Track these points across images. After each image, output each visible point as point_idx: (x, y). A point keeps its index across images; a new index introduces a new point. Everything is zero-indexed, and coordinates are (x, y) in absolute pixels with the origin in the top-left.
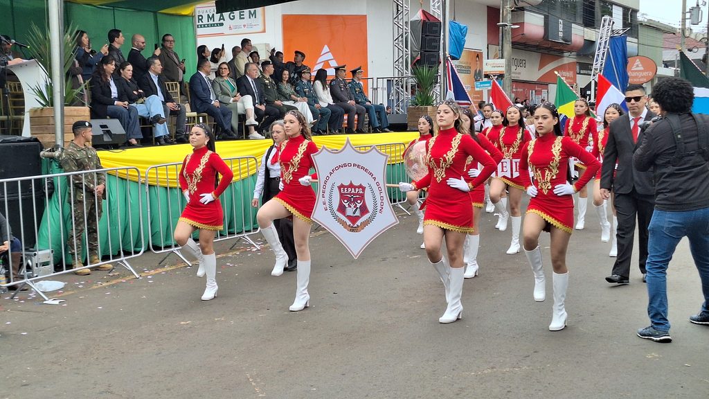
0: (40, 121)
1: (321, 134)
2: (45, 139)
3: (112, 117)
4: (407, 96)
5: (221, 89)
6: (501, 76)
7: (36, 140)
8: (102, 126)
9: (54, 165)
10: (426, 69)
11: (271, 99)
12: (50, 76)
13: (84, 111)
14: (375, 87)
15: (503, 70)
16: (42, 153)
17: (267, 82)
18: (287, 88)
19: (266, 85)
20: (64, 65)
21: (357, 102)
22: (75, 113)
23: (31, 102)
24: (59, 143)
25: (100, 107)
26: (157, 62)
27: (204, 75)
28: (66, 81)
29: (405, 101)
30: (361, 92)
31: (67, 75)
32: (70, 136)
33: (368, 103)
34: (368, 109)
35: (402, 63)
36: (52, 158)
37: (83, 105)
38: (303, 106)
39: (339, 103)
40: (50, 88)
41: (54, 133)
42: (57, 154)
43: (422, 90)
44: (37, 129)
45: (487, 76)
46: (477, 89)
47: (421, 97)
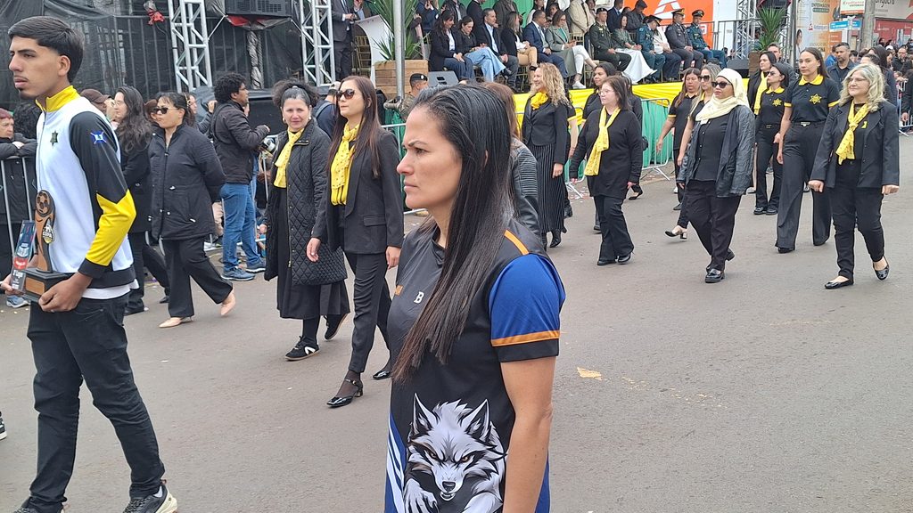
0: (384, 74)
1: (654, 82)
2: (387, 91)
3: (449, 70)
4: (751, 40)
5: (554, 36)
6: (860, 15)
7: (380, 92)
8: (439, 79)
9: (395, 114)
10: (772, 11)
11: (604, 47)
12: (393, 32)
13: (423, 64)
14: (716, 31)
15: (863, 8)
16: (385, 104)
17: (601, 29)
18: (622, 34)
19: (599, 32)
20: (404, 21)
21: (695, 48)
22: (415, 66)
23: (377, 56)
24: (400, 95)
25: (439, 60)
26: (492, 13)
27: (537, 26)
28: (407, 35)
29: (748, 45)
30: (700, 37)
31: (408, 28)
32: (408, 89)
33: (707, 49)
34: (706, 55)
35: (747, 4)
36: (394, 109)
37: (421, 58)
38: (635, 54)
39: (676, 49)
40: (392, 43)
41: (396, 85)
42: (398, 105)
43: (767, 32)
44: (382, 82)
45: (844, 16)
46: (831, 31)
47: (765, 41)
